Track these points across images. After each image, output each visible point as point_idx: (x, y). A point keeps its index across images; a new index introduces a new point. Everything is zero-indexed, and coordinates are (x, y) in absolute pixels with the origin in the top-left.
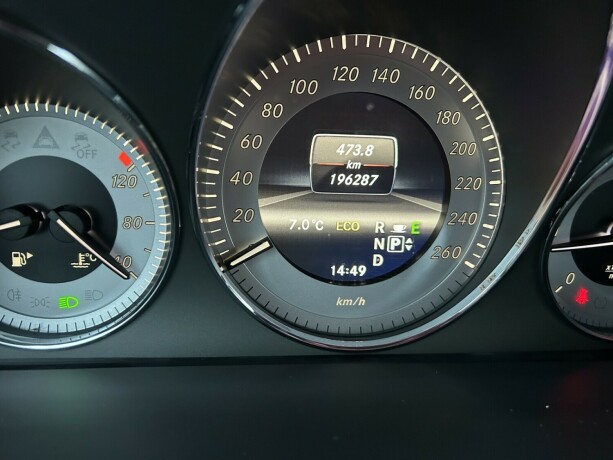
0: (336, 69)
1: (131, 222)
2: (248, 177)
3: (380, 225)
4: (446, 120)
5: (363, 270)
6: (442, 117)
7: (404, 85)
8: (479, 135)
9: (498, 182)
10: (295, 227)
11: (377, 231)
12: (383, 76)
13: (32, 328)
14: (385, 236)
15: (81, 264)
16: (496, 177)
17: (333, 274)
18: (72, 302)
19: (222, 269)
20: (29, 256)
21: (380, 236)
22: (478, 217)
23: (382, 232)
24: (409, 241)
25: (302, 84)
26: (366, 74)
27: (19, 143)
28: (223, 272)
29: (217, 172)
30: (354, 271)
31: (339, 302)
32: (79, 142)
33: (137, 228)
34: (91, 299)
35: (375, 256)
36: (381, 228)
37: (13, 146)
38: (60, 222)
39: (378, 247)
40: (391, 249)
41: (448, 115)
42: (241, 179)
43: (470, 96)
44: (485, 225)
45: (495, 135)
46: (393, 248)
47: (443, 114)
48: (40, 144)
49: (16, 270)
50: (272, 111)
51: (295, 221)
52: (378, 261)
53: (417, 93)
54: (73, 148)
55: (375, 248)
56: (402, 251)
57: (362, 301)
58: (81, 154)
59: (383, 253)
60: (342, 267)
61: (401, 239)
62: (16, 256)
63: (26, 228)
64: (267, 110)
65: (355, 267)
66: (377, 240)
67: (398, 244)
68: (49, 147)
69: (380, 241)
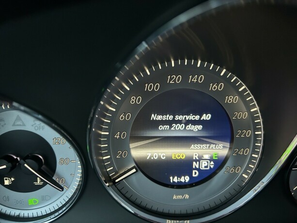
0: (169, 77)
1: (64, 161)
2: (124, 134)
3: (196, 155)
4: (230, 101)
5: (187, 179)
6: (228, 99)
7: (206, 84)
8: (249, 108)
9: (260, 133)
10: (150, 158)
11: (194, 158)
12: (194, 79)
13: (16, 215)
14: (198, 161)
15: (38, 182)
16: (259, 129)
17: (172, 181)
18: (35, 202)
19: (107, 184)
20: (13, 179)
21: (196, 161)
22: (249, 151)
23: (197, 158)
24: (212, 163)
25: (151, 86)
26: (185, 79)
27: (5, 124)
28: (108, 186)
29: (108, 133)
30: (182, 180)
31: (175, 197)
32: (35, 122)
33: (67, 164)
34: (44, 199)
35: (194, 171)
36: (197, 157)
37: (3, 126)
38: (26, 165)
39: (195, 167)
41: (231, 98)
42: (120, 136)
43: (243, 88)
44: (253, 155)
45: (257, 109)
46: (203, 167)
47: (228, 98)
48: (16, 124)
49: (7, 186)
50: (136, 100)
51: (150, 154)
52: (195, 174)
53: (214, 87)
54: (32, 125)
55: (194, 167)
56: (208, 168)
57: (187, 196)
58: (36, 128)
59: (199, 170)
60: (176, 177)
61: (208, 162)
62: (6, 179)
63: (10, 169)
64: (133, 100)
65: (183, 177)
66: (194, 163)
67: (206, 165)
68: (20, 125)
69: (196, 163)
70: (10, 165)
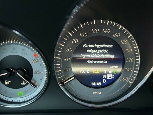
0: (93, 29)
1: (38, 72)
2: (69, 59)
3: (105, 71)
4: (123, 43)
5: (100, 84)
6: (122, 42)
7: (111, 33)
8: (132, 47)
9: (138, 60)
10: (81, 72)
11: (104, 73)
12: (105, 31)
13: (11, 101)
14: (106, 74)
15: (23, 83)
16: (138, 58)
17: (92, 85)
18: (21, 94)
19: (61, 85)
20: (10, 81)
21: (105, 74)
22: (132, 69)
23: (106, 73)
24: (113, 76)
25: (83, 34)
26: (101, 30)
27: (7, 52)
28: (61, 86)
29: (60, 58)
30: (98, 84)
31: (94, 93)
32: (23, 51)
33: (39, 74)
34: (26, 93)
35: (104, 80)
36: (105, 72)
37: (5, 53)
38: (17, 73)
39: (105, 77)
40: (108, 78)
41: (124, 41)
42: (66, 60)
43: (130, 36)
44: (134, 71)
45: (137, 47)
46: (109, 78)
47: (122, 41)
48: (13, 52)
49: (6, 85)
50: (75, 41)
51: (81, 70)
52: (104, 81)
53: (115, 35)
54: (21, 53)
55: (104, 78)
56: (111, 78)
57: (100, 93)
58: (23, 54)
59: (106, 79)
60: (94, 83)
61: (111, 75)
62: (6, 81)
63: (9, 75)
64: (74, 41)
65: (98, 83)
66: (104, 75)
67: (110, 76)
68: (15, 52)
69: (105, 76)
70: (9, 73)
